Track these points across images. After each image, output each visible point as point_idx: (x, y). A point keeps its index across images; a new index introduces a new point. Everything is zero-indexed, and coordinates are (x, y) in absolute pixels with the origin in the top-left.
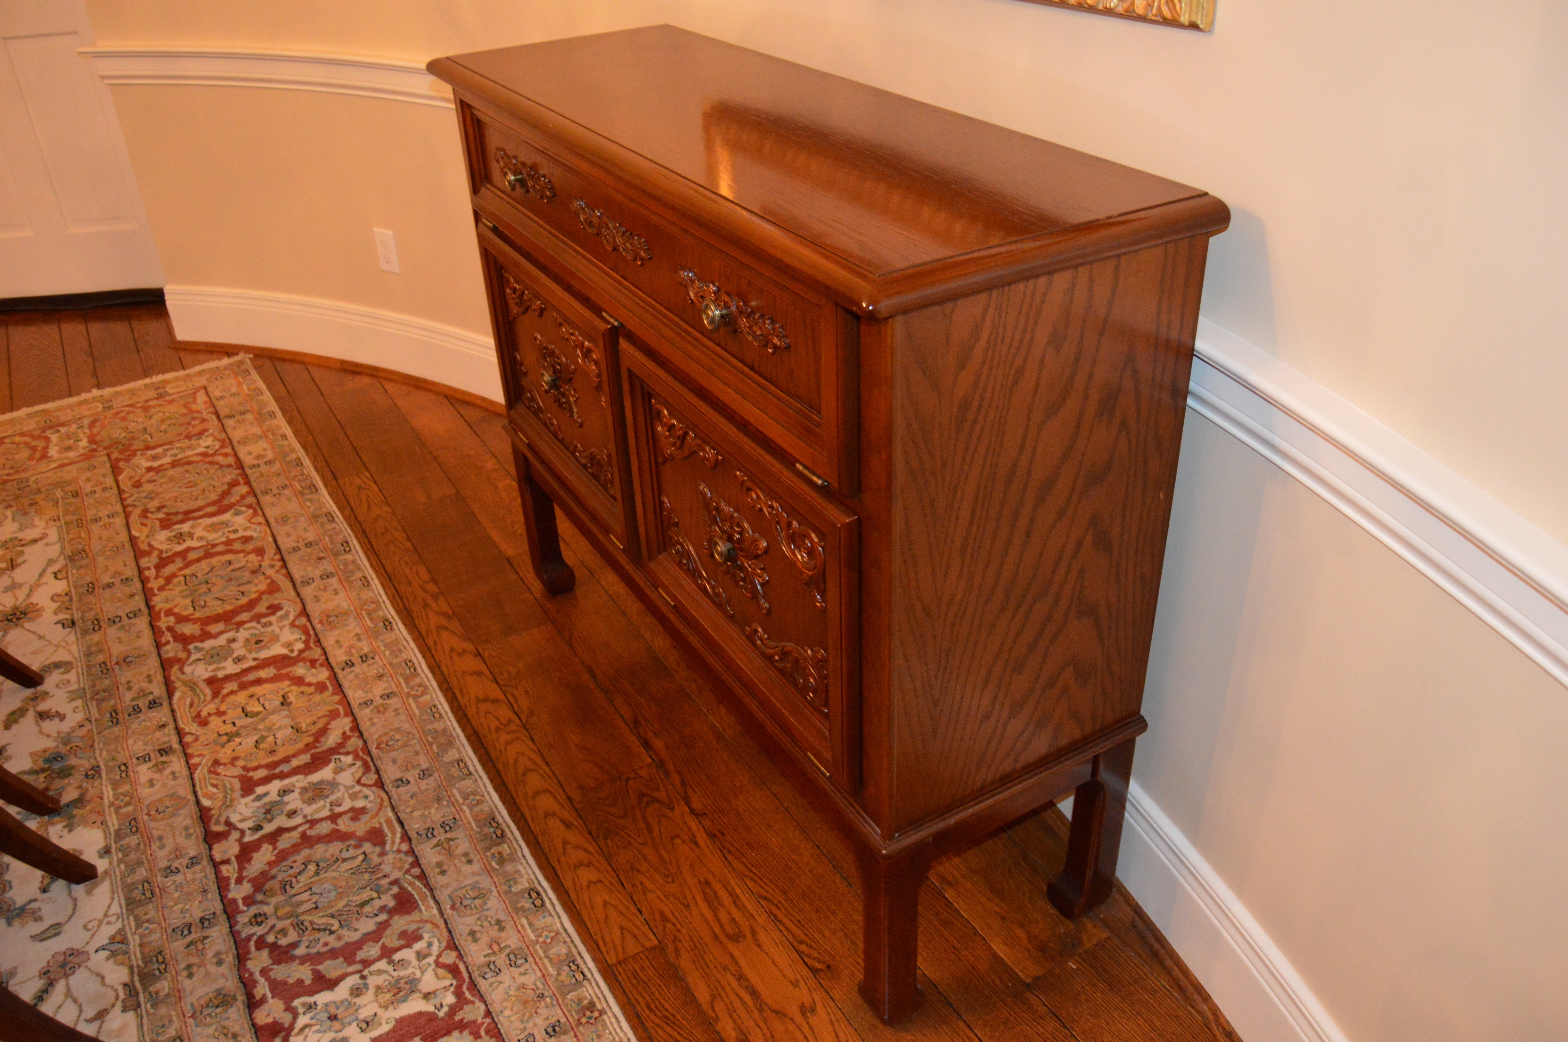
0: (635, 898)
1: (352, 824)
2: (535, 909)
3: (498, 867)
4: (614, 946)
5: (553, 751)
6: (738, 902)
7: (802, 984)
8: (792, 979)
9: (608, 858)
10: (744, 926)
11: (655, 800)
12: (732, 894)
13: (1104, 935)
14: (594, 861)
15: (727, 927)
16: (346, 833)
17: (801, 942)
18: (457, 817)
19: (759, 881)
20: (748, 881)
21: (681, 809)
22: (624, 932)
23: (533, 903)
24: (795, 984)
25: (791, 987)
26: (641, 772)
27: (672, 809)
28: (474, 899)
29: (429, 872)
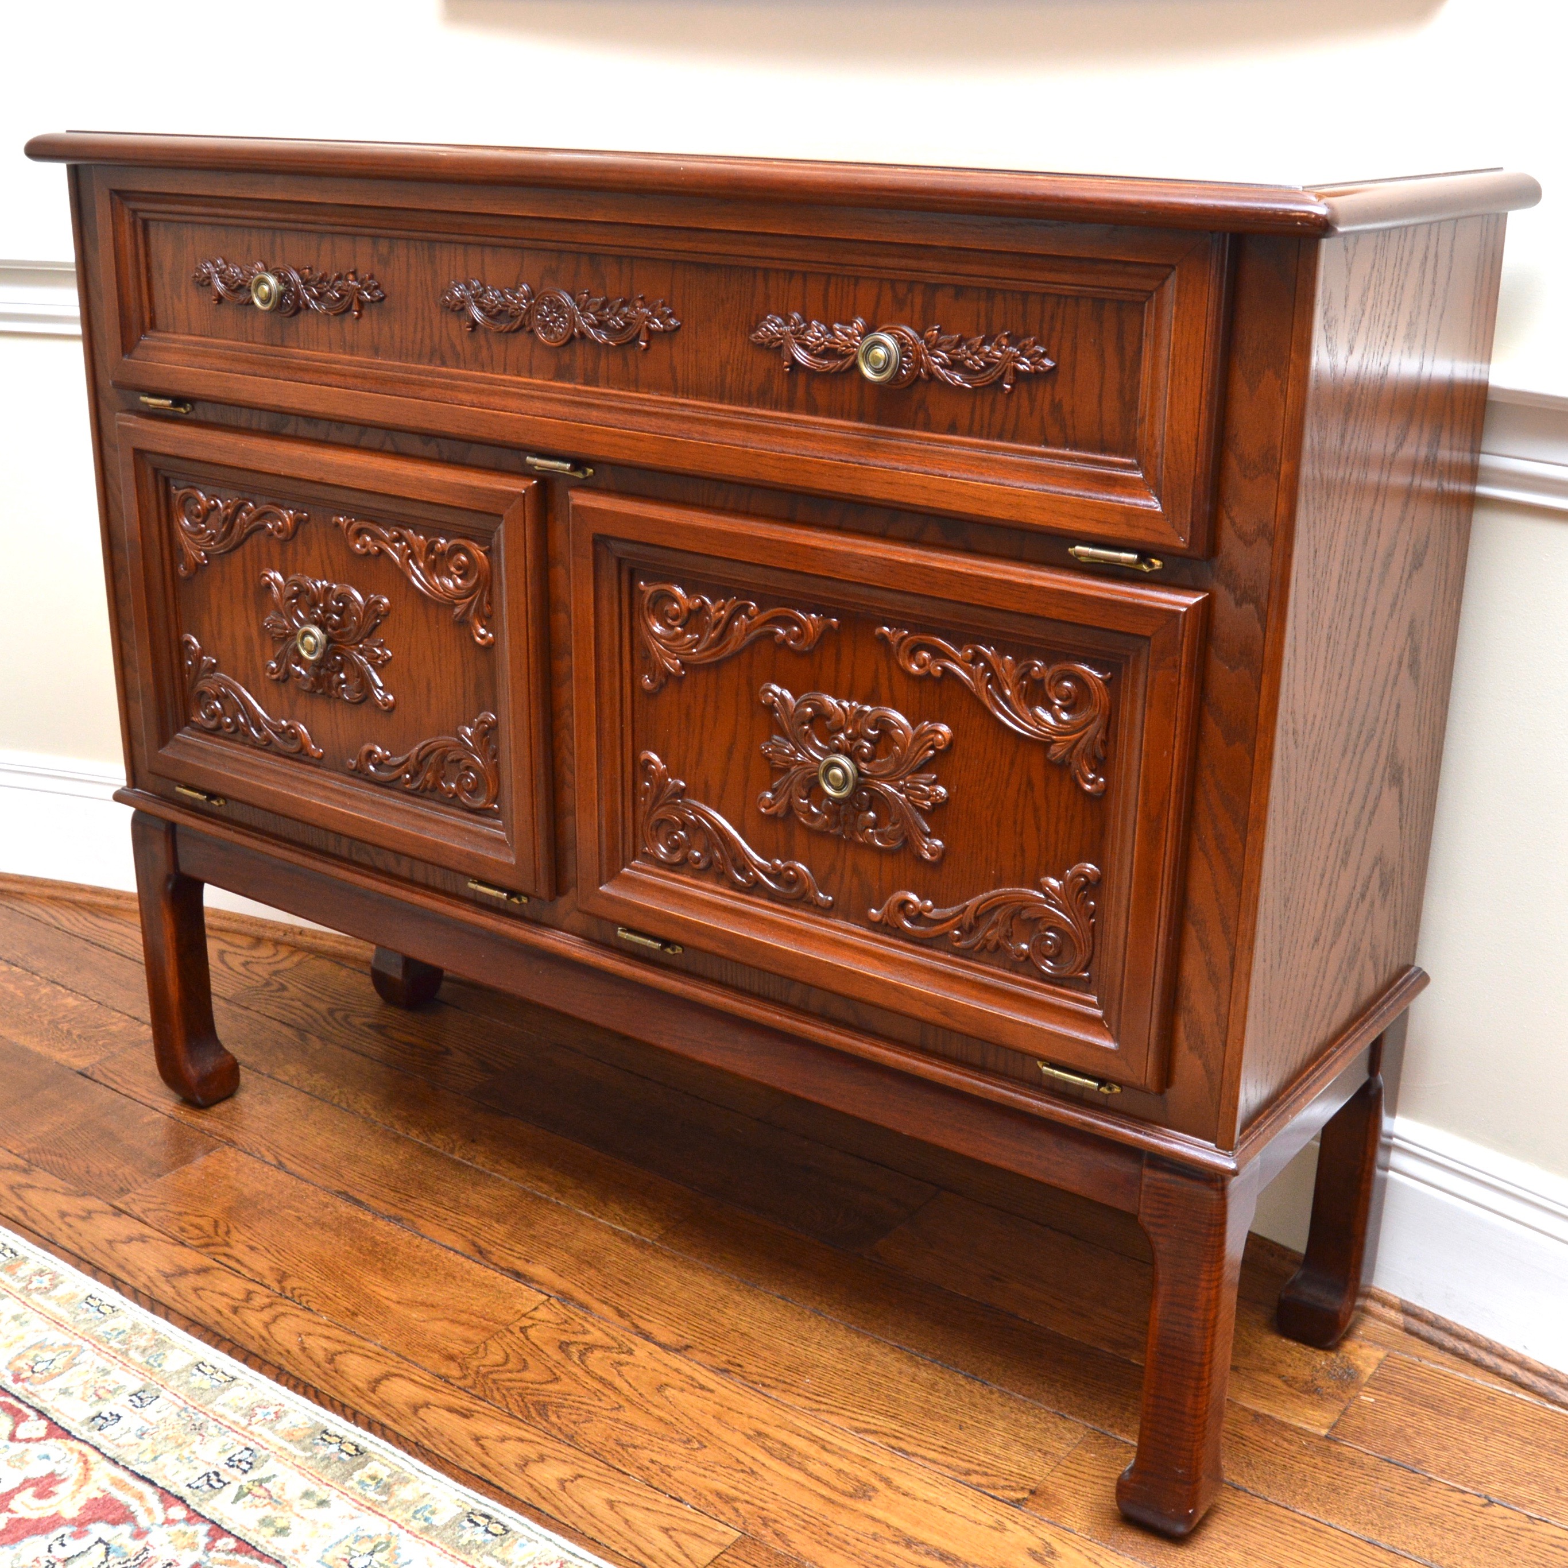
0: (655, 1484)
1: (44, 1503)
2: (497, 1540)
3: (384, 1498)
4: (668, 1555)
5: (361, 1319)
6: (828, 1447)
7: (1009, 1525)
8: (991, 1522)
9: (571, 1440)
10: (864, 1475)
11: (590, 1348)
12: (813, 1440)
13: (1381, 1354)
14: (546, 1451)
15: (839, 1485)
16: (39, 1520)
17: (968, 1473)
18: (251, 1445)
19: (842, 1412)
20: (824, 1416)
21: (643, 1351)
22: (672, 1533)
23: (487, 1531)
24: (1000, 1528)
25: (997, 1534)
26: (538, 1315)
27: (630, 1352)
28: (372, 1553)
29: (251, 1538)
